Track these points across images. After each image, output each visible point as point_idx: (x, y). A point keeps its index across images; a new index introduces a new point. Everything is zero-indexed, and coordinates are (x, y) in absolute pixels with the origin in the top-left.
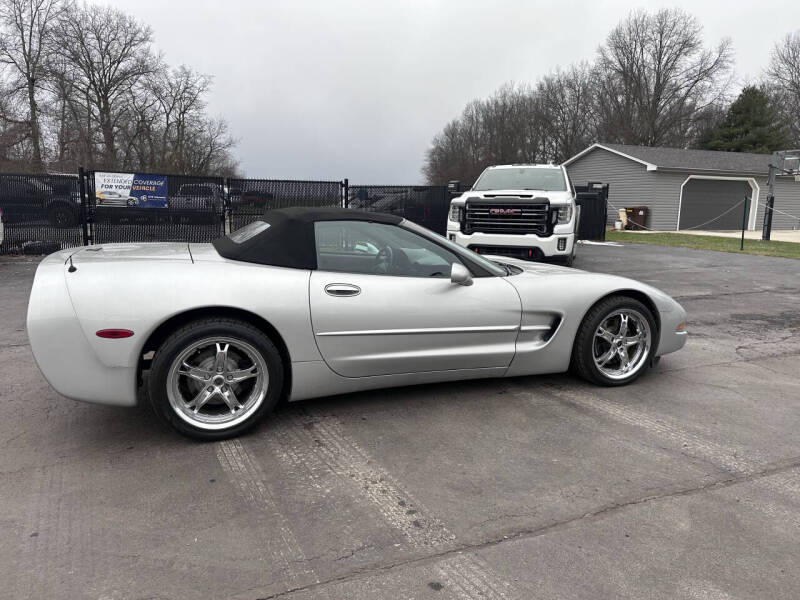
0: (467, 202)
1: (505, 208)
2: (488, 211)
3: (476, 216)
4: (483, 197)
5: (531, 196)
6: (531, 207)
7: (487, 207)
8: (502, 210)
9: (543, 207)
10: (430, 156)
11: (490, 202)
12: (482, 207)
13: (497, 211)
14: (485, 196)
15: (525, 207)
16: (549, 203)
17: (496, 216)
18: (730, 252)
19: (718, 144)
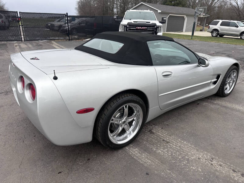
0: (127, 24)
1: (142, 26)
2: (136, 28)
3: (131, 30)
4: (133, 23)
5: (150, 22)
6: (150, 27)
7: (135, 26)
8: (141, 28)
9: (154, 27)
10: (78, 4)
11: (136, 24)
12: (133, 26)
13: (139, 28)
14: (134, 22)
15: (148, 27)
16: (156, 25)
17: (138, 30)
18: (189, 40)
19: (168, 4)
